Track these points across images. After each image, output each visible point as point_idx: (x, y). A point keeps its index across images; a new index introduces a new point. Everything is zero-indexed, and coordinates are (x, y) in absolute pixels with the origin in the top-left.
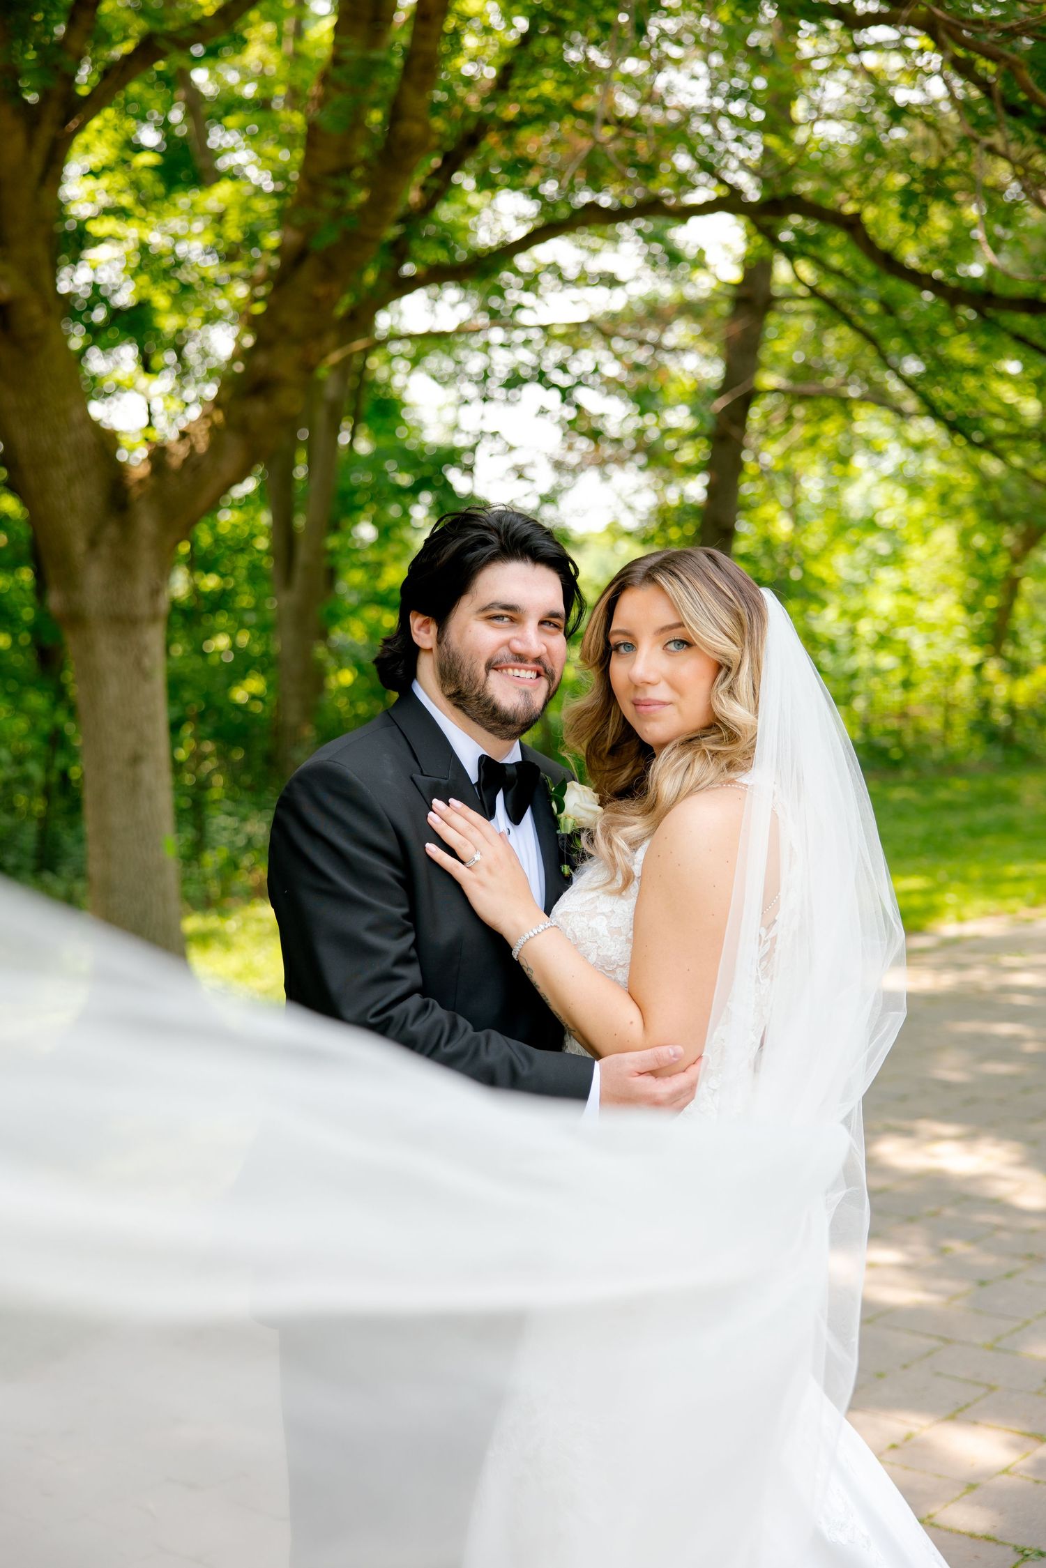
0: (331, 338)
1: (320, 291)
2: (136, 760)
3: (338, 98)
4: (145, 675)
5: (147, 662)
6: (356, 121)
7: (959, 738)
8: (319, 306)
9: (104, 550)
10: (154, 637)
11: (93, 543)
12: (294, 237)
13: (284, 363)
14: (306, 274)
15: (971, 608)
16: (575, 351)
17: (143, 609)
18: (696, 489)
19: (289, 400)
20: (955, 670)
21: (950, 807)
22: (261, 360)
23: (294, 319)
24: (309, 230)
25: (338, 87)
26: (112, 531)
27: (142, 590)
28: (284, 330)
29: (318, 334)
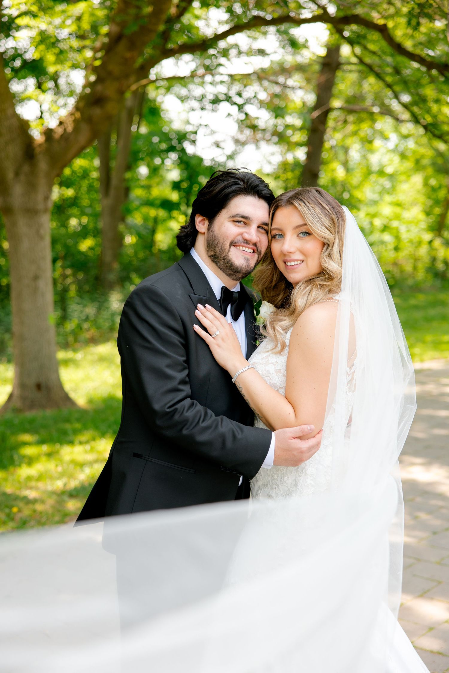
0: (132, 78)
1: (128, 55)
2: (36, 278)
4: (41, 238)
5: (42, 232)
7: (421, 275)
8: (126, 62)
9: (22, 178)
10: (46, 219)
11: (17, 174)
12: (115, 29)
13: (110, 90)
14: (121, 47)
15: (428, 213)
16: (245, 86)
17: (41, 206)
18: (301, 154)
19: (111, 107)
20: (420, 243)
21: (416, 307)
22: (99, 88)
23: (115, 68)
24: (123, 25)
26: (26, 168)
27: (40, 197)
28: (110, 73)
29: (127, 76)
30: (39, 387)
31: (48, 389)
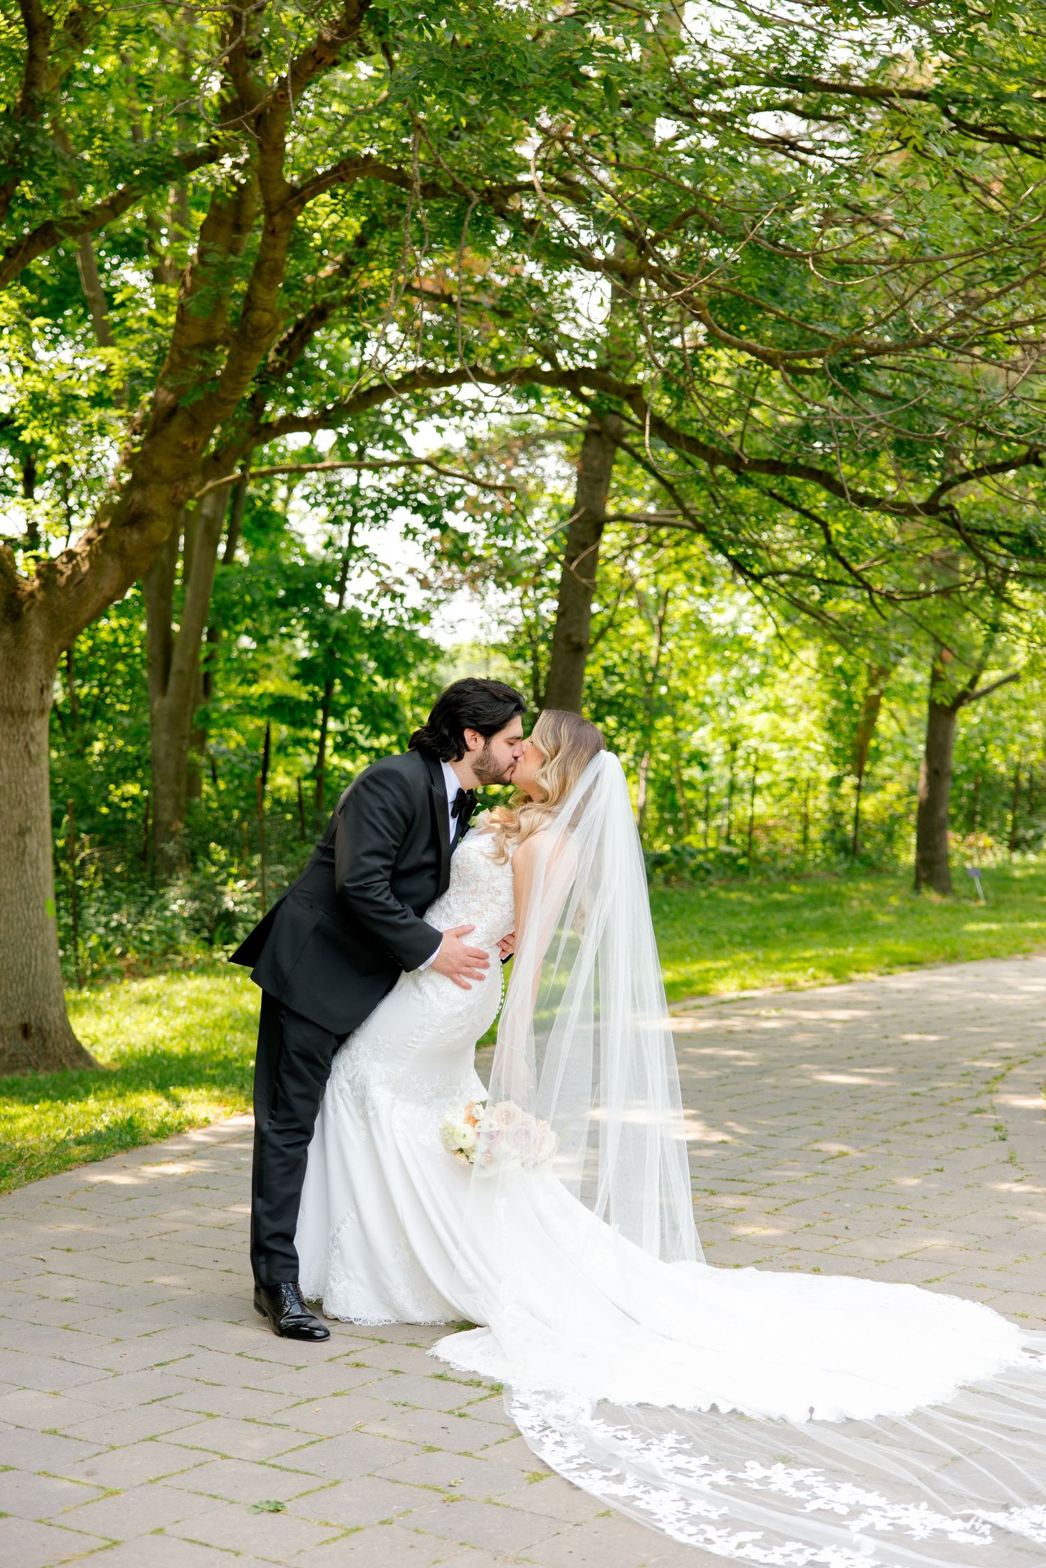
0: (196, 480)
1: (188, 442)
2: (23, 832)
3: (204, 289)
4: (33, 760)
5: (34, 749)
6: (218, 304)
8: (185, 453)
10: (41, 727)
12: (165, 397)
13: (156, 499)
14: (175, 427)
17: (33, 704)
19: (158, 530)
22: (137, 496)
23: (165, 463)
24: (179, 392)
25: (204, 280)
26: (6, 633)
27: (32, 687)
28: (156, 472)
29: (186, 477)
30: (26, 1030)
31: (44, 1035)
